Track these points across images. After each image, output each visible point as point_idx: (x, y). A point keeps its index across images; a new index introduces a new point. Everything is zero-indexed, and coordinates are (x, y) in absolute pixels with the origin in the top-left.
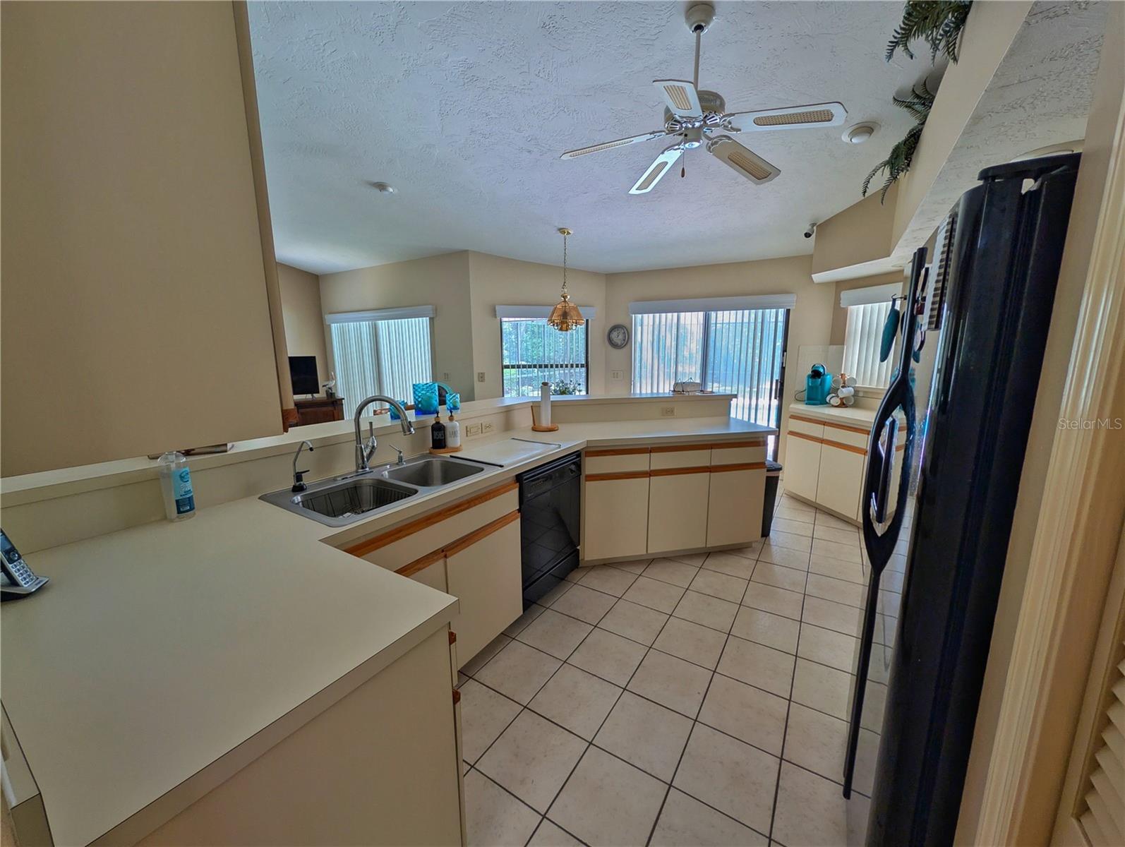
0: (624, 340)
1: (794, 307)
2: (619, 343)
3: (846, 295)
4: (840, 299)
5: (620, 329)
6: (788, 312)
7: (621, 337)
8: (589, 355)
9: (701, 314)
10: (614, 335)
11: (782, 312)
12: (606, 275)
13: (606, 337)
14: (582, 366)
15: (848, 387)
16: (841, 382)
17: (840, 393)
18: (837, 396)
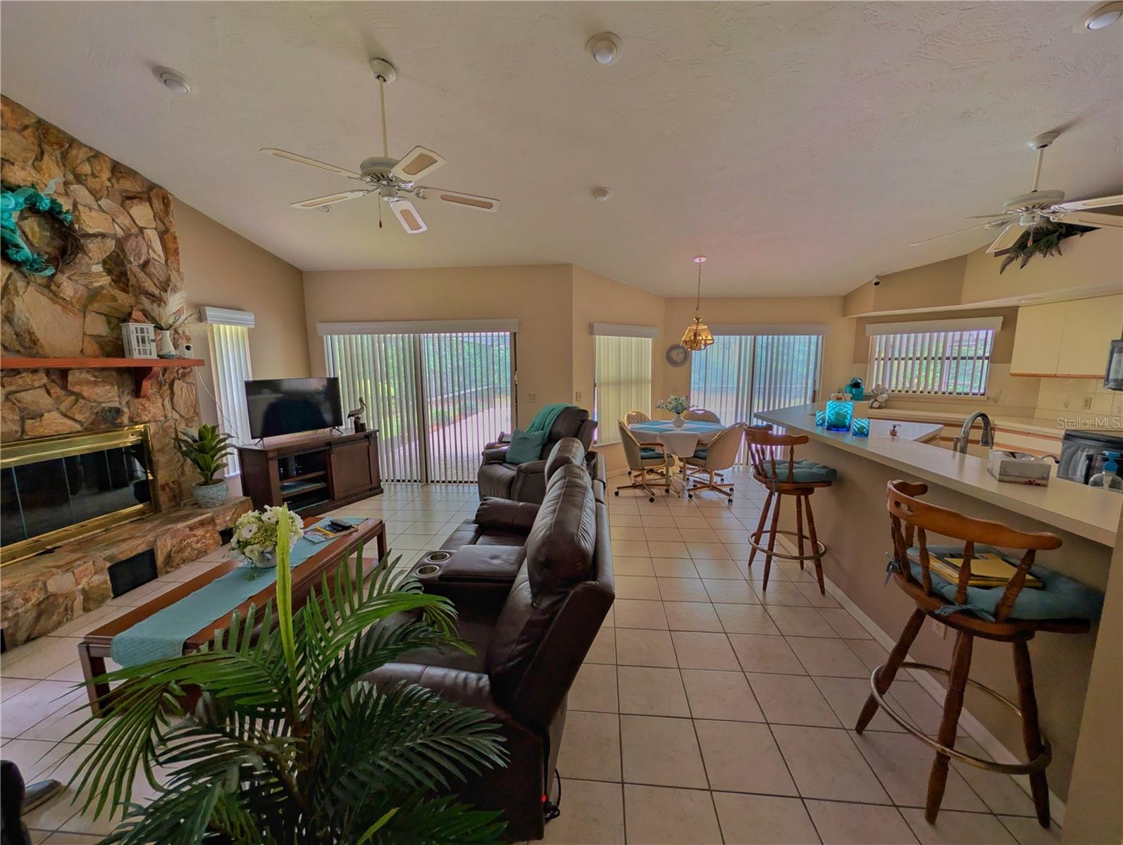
0: (684, 359)
2: (679, 361)
3: (869, 327)
4: (865, 331)
5: (680, 349)
7: (681, 356)
9: (748, 338)
10: (674, 354)
12: (666, 298)
13: (665, 356)
15: (884, 393)
16: (880, 390)
17: (878, 398)
18: (876, 400)
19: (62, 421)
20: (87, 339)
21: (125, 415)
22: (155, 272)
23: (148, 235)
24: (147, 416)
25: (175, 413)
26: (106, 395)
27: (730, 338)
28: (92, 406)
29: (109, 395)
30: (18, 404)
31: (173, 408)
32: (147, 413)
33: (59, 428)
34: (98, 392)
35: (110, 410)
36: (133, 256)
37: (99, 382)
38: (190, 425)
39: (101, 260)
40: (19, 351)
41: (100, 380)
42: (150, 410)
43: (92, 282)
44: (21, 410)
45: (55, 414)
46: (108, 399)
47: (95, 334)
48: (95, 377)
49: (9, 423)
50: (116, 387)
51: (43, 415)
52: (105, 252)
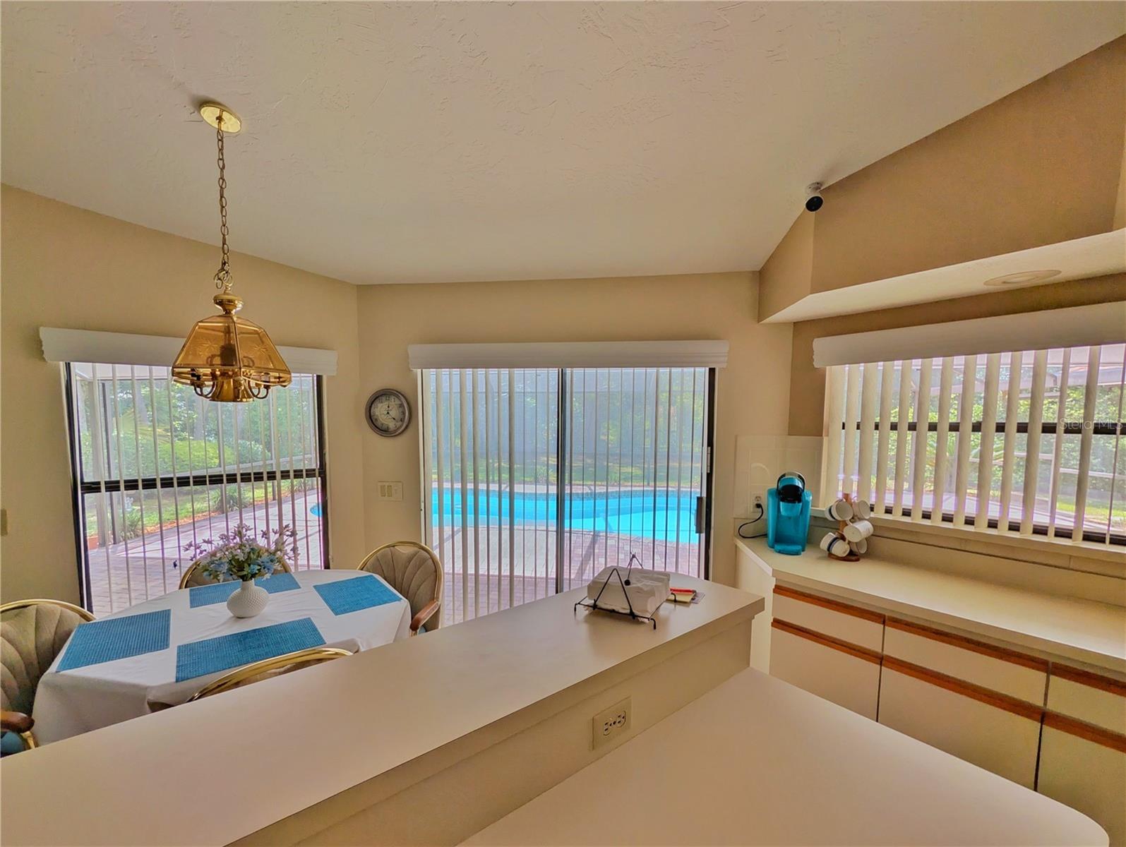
0: (402, 420)
1: (724, 365)
2: (392, 425)
3: (822, 346)
4: (813, 355)
5: (392, 398)
6: (712, 371)
7: (395, 413)
8: (327, 450)
9: (554, 372)
10: (380, 410)
11: (703, 372)
12: (359, 287)
13: (363, 411)
14: (310, 473)
15: (861, 519)
16: (849, 509)
17: (847, 532)
18: (843, 538)
27: (499, 375)
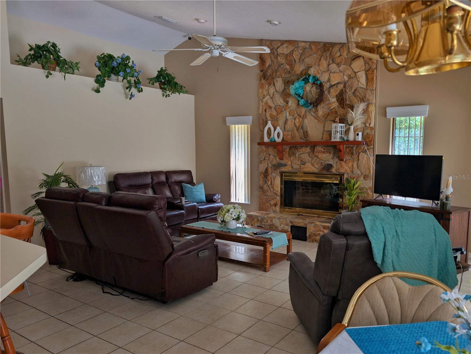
19: (311, 167)
20: (325, 133)
21: (334, 168)
22: (358, 94)
23: (358, 75)
24: (342, 170)
25: (359, 171)
26: (326, 158)
28: (322, 162)
29: (328, 158)
30: (300, 159)
31: (358, 168)
32: (342, 168)
33: (310, 169)
34: (324, 156)
35: (328, 165)
36: (348, 89)
37: (325, 152)
38: (366, 179)
39: (335, 96)
40: (303, 139)
41: (326, 151)
42: (344, 167)
43: (330, 107)
44: (301, 161)
45: (310, 164)
46: (327, 159)
47: (328, 130)
48: (324, 149)
49: (297, 165)
50: (331, 155)
51: (306, 164)
52: (337, 91)
